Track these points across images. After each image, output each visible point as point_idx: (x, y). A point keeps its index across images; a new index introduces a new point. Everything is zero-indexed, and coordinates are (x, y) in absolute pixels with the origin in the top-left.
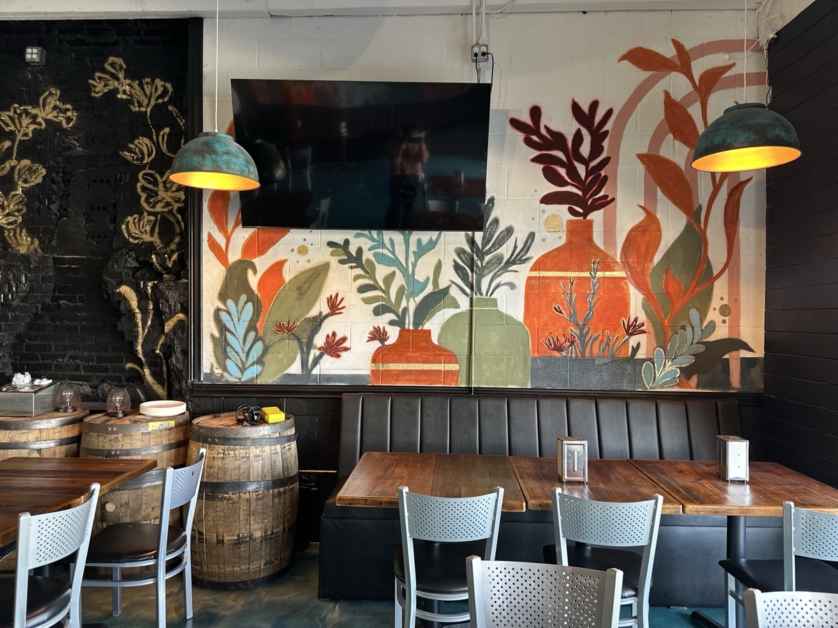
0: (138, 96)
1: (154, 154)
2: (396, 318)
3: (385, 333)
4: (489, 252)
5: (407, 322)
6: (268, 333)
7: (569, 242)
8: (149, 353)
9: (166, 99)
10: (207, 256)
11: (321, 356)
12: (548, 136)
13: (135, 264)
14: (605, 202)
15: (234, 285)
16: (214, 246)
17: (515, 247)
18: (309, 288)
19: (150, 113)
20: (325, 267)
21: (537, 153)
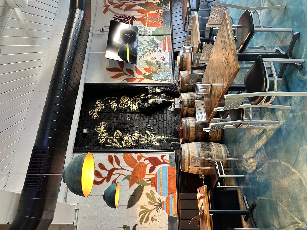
0: (100, 107)
2: (156, 48)
3: (160, 50)
7: (141, 21)
9: (101, 101)
11: (165, 61)
14: (133, 16)
15: (149, 77)
16: (140, 81)
18: (150, 63)
19: (105, 105)
20: (145, 60)
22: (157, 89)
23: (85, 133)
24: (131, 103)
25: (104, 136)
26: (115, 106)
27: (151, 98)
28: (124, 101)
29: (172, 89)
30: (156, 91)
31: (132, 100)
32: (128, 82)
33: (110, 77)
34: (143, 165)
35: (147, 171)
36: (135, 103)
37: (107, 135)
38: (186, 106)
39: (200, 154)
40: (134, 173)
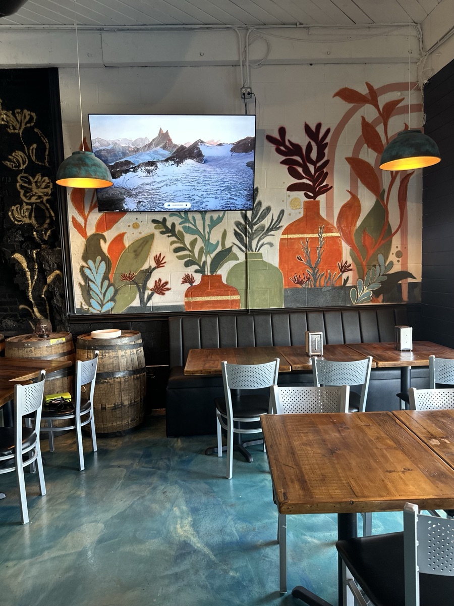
0: (13, 122)
1: (27, 163)
2: (199, 268)
3: (193, 278)
4: (256, 223)
5: (206, 270)
6: (117, 281)
7: (306, 216)
8: (37, 297)
9: (32, 124)
10: (72, 231)
11: (152, 294)
12: (291, 147)
13: (21, 239)
14: (326, 189)
15: (92, 250)
16: (77, 225)
17: (272, 220)
18: (142, 250)
19: (22, 133)
20: (152, 237)
21: (284, 158)
22: (58, 272)
24: (34, 205)
26: (21, 161)
27: (29, 260)
30: (50, 272)
31: (43, 208)
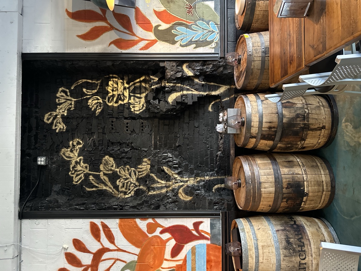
0: (66, 106)
1: (97, 97)
8: (203, 88)
9: (68, 91)
10: (151, 50)
15: (167, 37)
16: (146, 47)
19: (75, 99)
22: (184, 67)
23: (41, 166)
24: (131, 94)
25: (81, 168)
26: (96, 101)
27: (173, 90)
28: (115, 91)
29: (220, 67)
30: (183, 73)
31: (133, 87)
32: (119, 51)
33: (78, 36)
34: (160, 243)
35: (167, 254)
36: (139, 95)
37: (86, 167)
38: (255, 137)
39: (282, 263)
40: (141, 256)
